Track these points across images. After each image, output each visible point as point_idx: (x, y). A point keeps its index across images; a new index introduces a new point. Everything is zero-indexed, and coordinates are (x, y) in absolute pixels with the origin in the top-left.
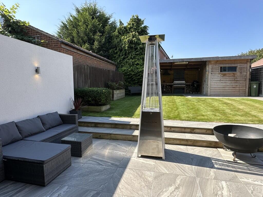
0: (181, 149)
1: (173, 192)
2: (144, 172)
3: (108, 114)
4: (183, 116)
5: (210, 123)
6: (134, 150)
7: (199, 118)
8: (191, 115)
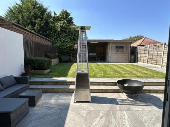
0: (99, 95)
1: (99, 120)
2: (80, 111)
3: (50, 75)
4: (98, 75)
5: (114, 79)
6: (71, 98)
7: (107, 76)
8: (102, 74)
